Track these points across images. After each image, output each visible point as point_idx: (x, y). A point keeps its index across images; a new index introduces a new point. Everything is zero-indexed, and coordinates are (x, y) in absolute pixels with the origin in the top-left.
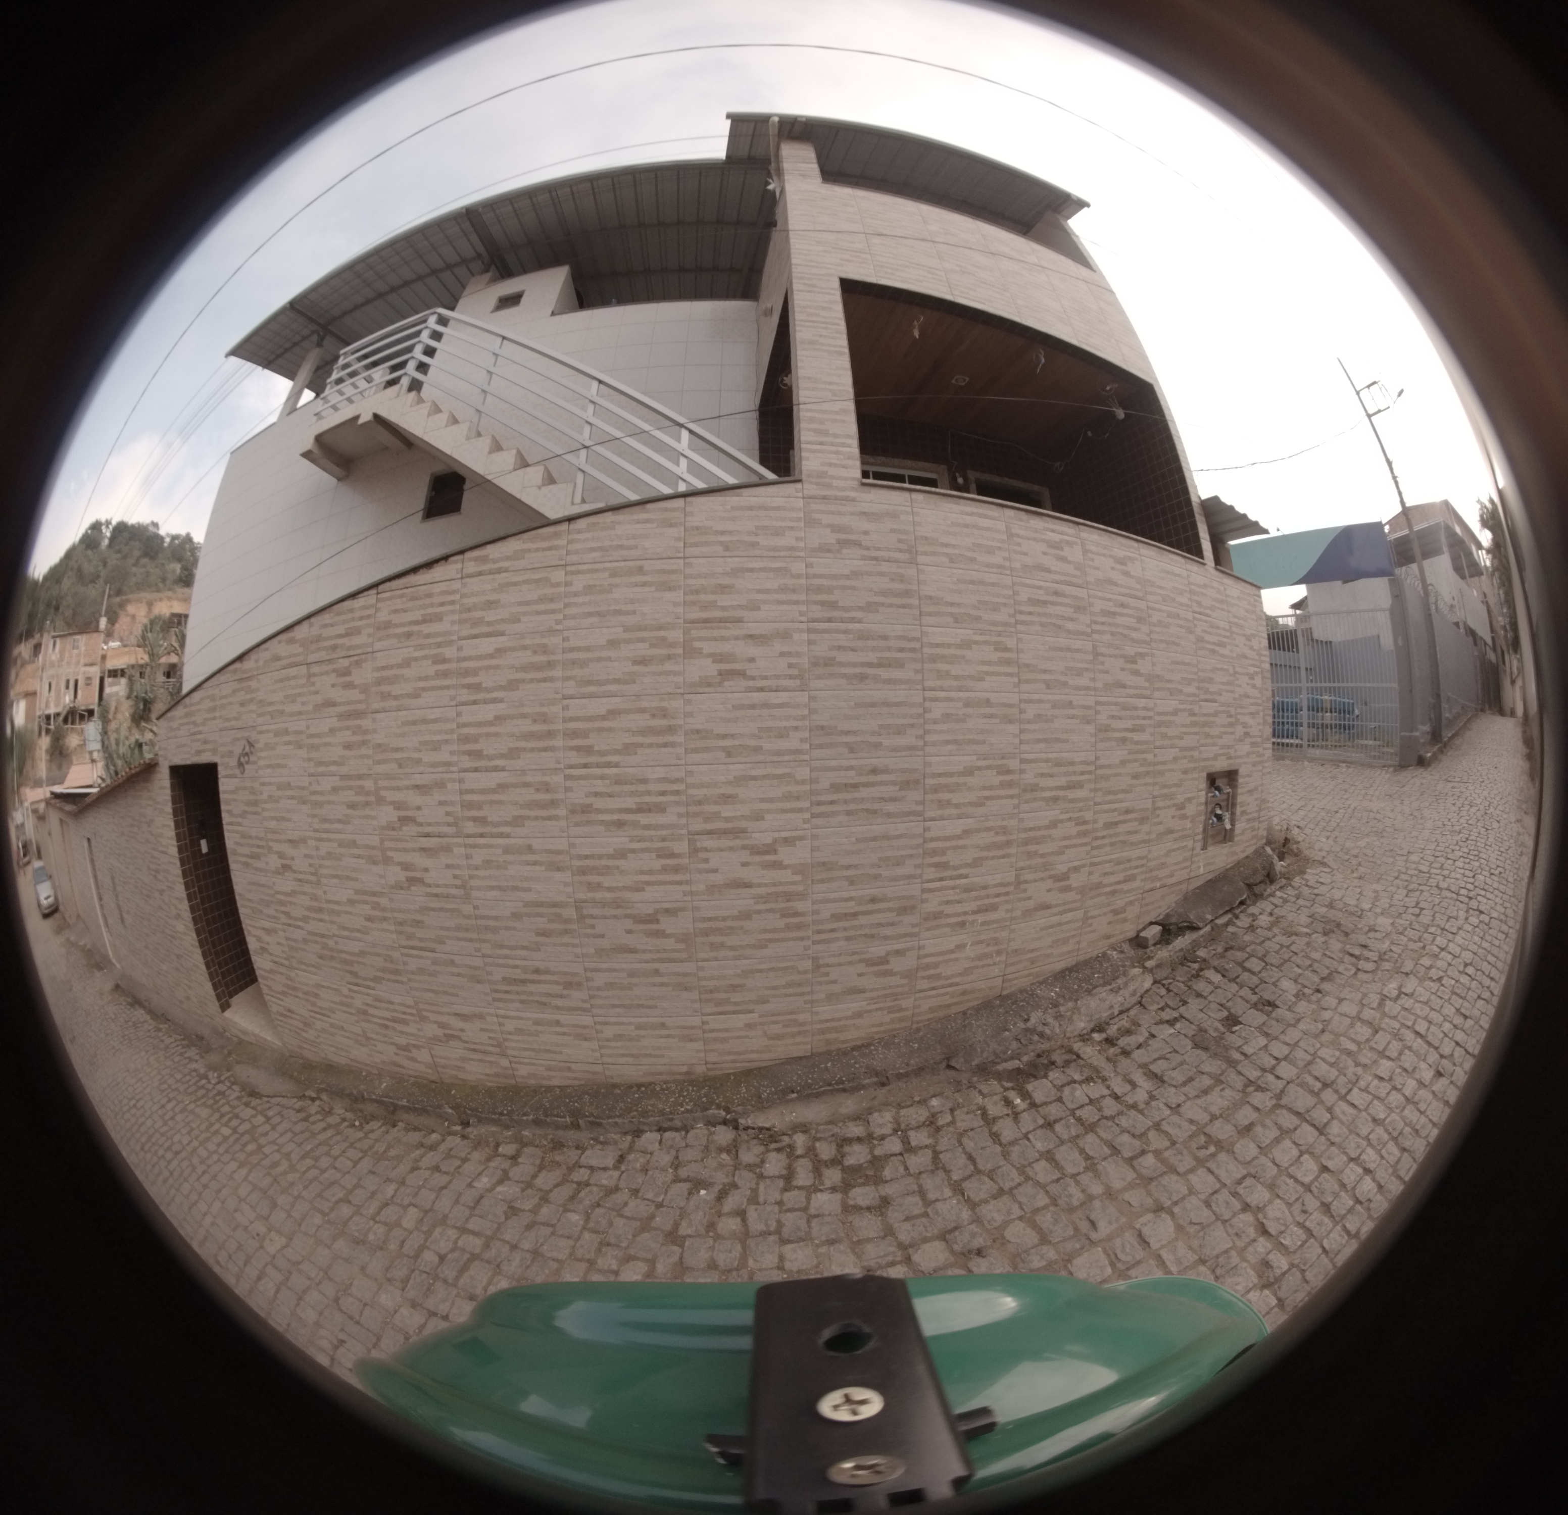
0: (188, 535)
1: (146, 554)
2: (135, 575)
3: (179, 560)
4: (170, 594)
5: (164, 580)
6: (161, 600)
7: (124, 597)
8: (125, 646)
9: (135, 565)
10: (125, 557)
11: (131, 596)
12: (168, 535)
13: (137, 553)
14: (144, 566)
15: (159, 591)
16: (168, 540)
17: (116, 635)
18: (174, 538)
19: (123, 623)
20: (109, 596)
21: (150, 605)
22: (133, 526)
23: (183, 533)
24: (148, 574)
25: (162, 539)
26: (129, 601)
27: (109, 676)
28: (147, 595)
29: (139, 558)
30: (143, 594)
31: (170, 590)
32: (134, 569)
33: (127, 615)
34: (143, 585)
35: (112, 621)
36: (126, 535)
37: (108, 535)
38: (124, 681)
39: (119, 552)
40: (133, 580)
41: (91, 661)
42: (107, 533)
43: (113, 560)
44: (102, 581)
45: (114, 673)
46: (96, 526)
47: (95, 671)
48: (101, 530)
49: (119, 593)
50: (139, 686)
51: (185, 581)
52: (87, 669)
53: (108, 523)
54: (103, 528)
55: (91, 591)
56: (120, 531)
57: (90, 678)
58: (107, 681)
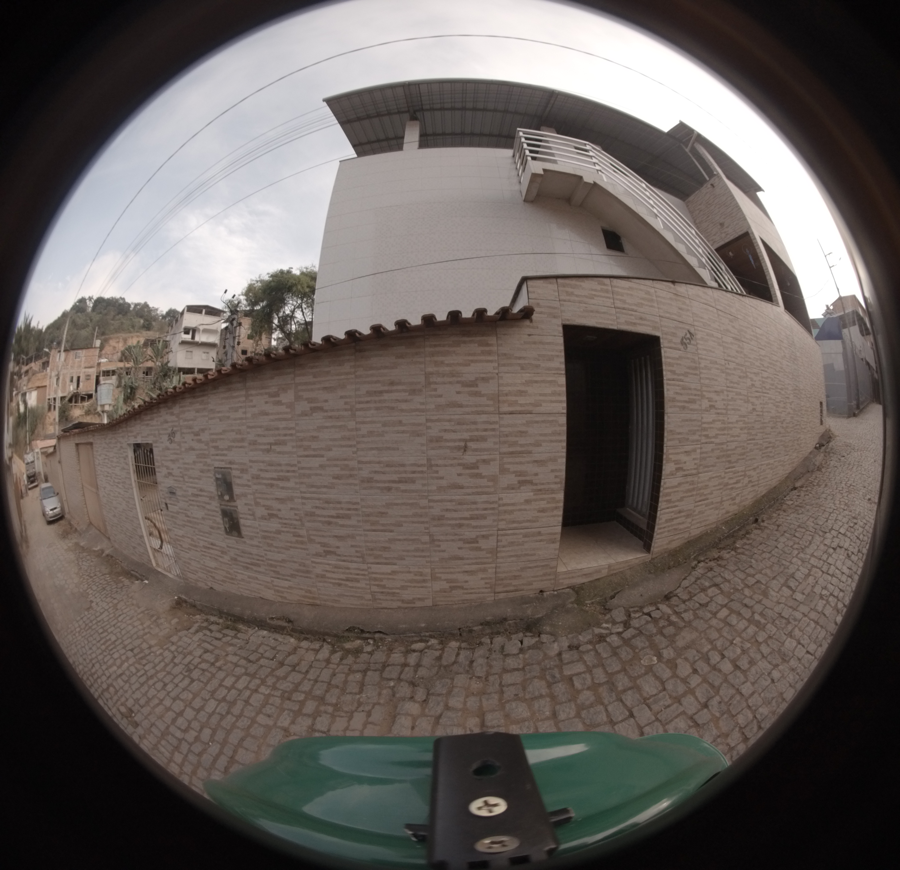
0: (146, 303)
1: (119, 313)
2: (113, 325)
3: (141, 317)
4: (138, 334)
5: (133, 327)
6: (133, 337)
7: (107, 337)
8: (110, 361)
9: (113, 320)
10: (106, 315)
11: (112, 336)
12: (132, 303)
13: (112, 313)
14: (119, 319)
15: (130, 332)
16: (132, 306)
17: (103, 355)
18: (136, 305)
19: (108, 349)
20: (97, 335)
21: (125, 340)
22: (108, 299)
23: (142, 302)
24: (122, 323)
25: (129, 305)
26: (111, 338)
27: (104, 375)
28: (124, 335)
29: (114, 316)
30: (119, 335)
31: (137, 332)
32: (112, 322)
33: (110, 346)
34: (119, 329)
35: (102, 348)
36: (105, 304)
37: (91, 305)
38: (114, 377)
39: (101, 313)
40: (112, 327)
41: (89, 365)
42: (90, 305)
43: (97, 317)
44: (90, 328)
45: (107, 373)
46: (82, 301)
47: (93, 372)
48: (86, 303)
49: (103, 334)
50: (126, 380)
51: (147, 327)
52: (87, 370)
53: (90, 299)
54: (87, 301)
55: (84, 333)
56: (100, 302)
57: (89, 376)
58: (101, 378)
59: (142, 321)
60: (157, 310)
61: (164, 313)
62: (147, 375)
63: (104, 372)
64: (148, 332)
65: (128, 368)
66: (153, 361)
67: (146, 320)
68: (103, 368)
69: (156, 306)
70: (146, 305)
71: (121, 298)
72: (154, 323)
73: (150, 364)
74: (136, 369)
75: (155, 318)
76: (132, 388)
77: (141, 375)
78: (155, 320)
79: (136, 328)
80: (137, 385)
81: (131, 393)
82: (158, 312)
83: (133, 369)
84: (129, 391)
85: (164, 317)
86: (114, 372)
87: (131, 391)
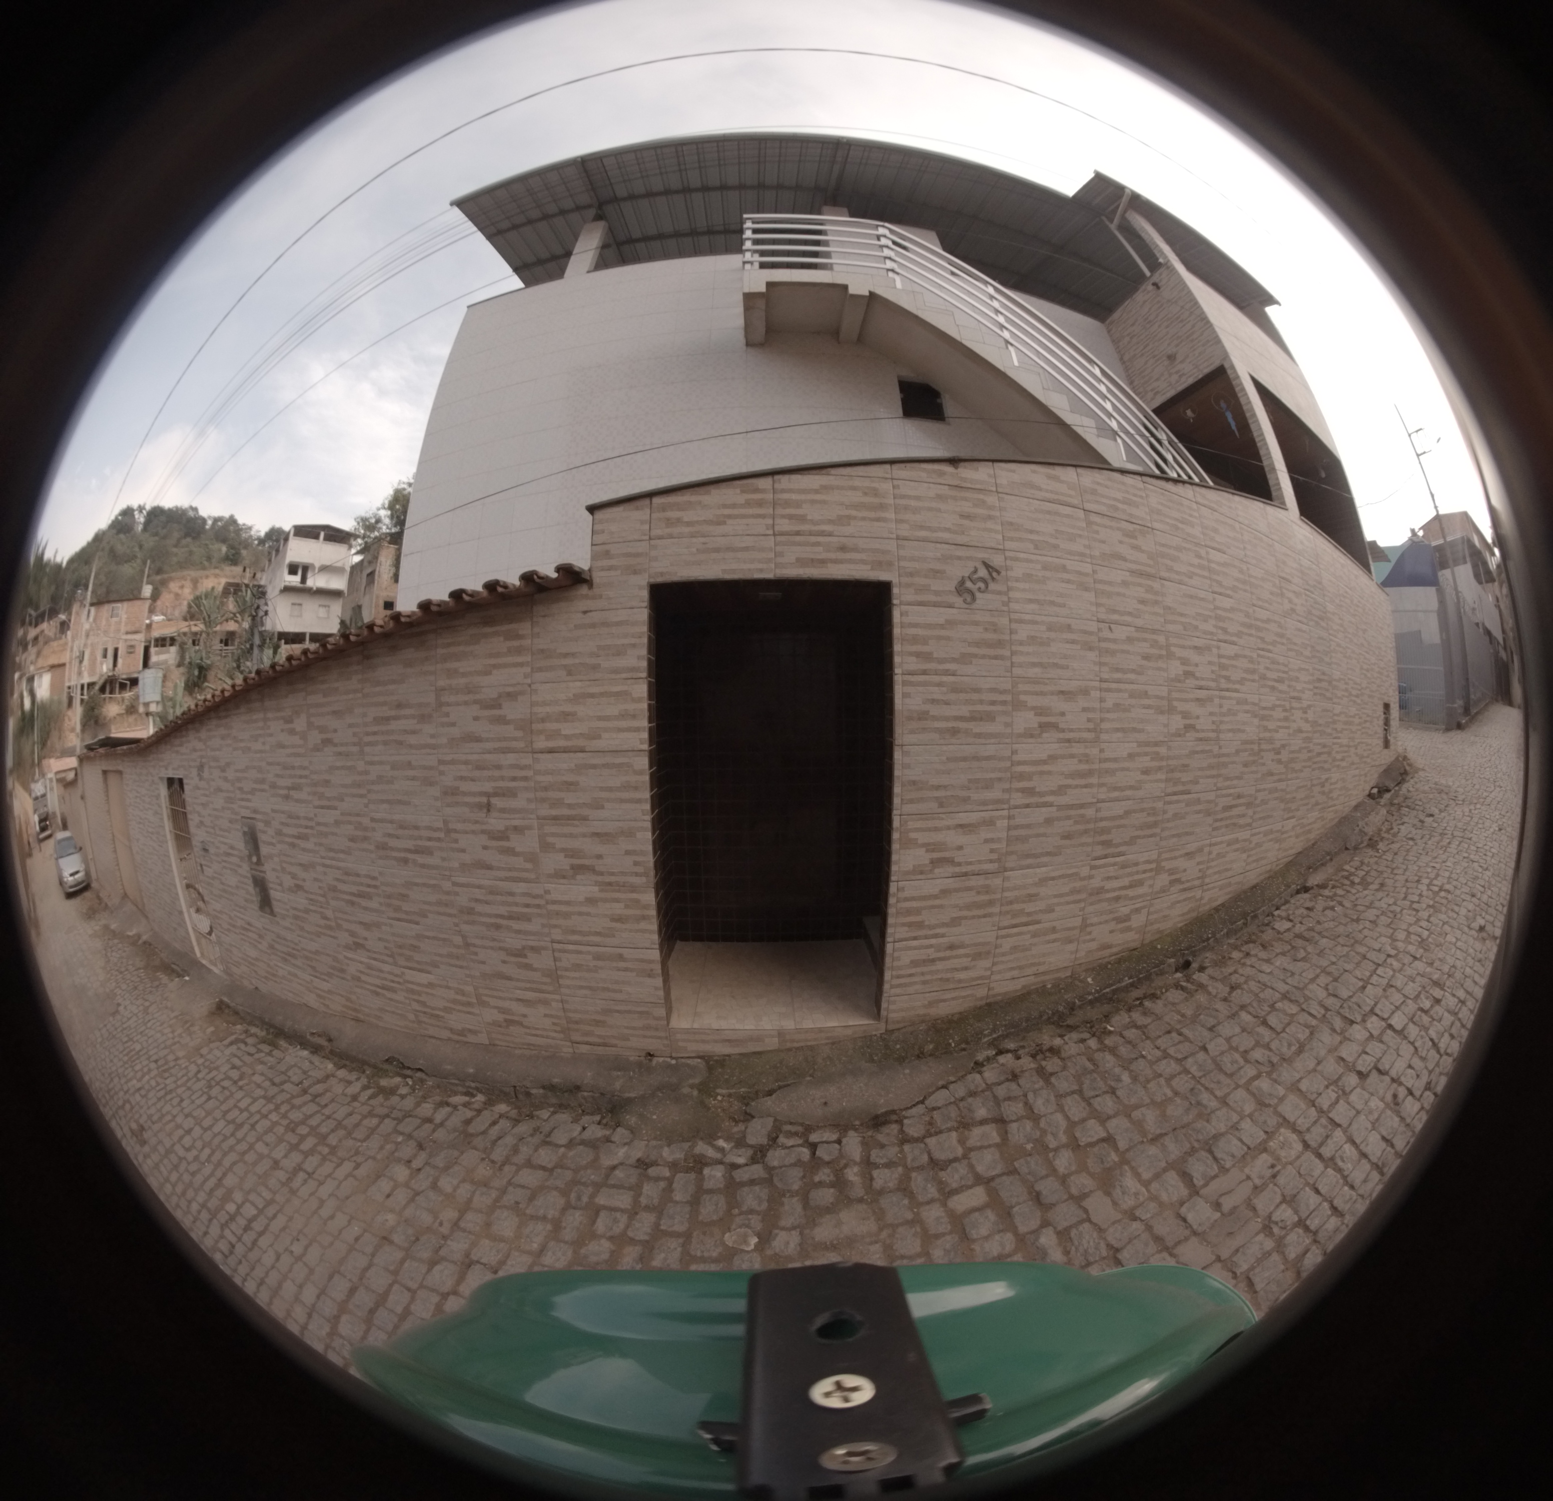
0: (232, 517)
1: (187, 535)
2: (176, 555)
3: (224, 541)
4: (217, 571)
5: (209, 559)
6: (207, 577)
7: (165, 576)
8: (169, 620)
9: (176, 546)
10: (165, 537)
11: (173, 575)
12: (210, 517)
13: (176, 535)
14: (187, 546)
15: (204, 568)
16: (210, 522)
17: (158, 609)
18: (216, 520)
19: (166, 598)
20: (148, 576)
21: (195, 582)
22: (170, 510)
23: (226, 515)
24: (191, 553)
25: (204, 521)
26: (171, 579)
27: (156, 646)
28: (193, 573)
29: (179, 540)
30: (185, 573)
31: (216, 568)
32: (175, 550)
33: (170, 592)
34: (186, 564)
35: (155, 597)
36: (163, 518)
37: (142, 520)
38: (173, 649)
39: (156, 534)
40: (175, 559)
41: (133, 629)
42: (140, 518)
43: (150, 542)
44: (139, 561)
45: (162, 642)
46: (128, 512)
47: (139, 640)
48: (133, 516)
49: (159, 571)
50: (192, 654)
51: (233, 559)
52: (129, 637)
53: (141, 509)
54: (136, 513)
55: (127, 570)
56: (156, 515)
57: (132, 647)
58: (153, 650)
59: (224, 549)
60: (250, 528)
61: (262, 534)
62: (226, 645)
63: (157, 640)
64: (233, 568)
65: (196, 634)
66: (236, 621)
67: (231, 547)
68: (156, 634)
69: (249, 523)
70: (232, 521)
71: (191, 508)
72: (244, 552)
73: (232, 626)
74: (208, 634)
75: (247, 544)
76: (201, 669)
77: (217, 646)
78: (246, 548)
79: (214, 560)
80: (209, 662)
81: (199, 677)
82: (253, 533)
83: (204, 635)
84: (196, 673)
85: (262, 541)
86: (172, 641)
87: (200, 672)
